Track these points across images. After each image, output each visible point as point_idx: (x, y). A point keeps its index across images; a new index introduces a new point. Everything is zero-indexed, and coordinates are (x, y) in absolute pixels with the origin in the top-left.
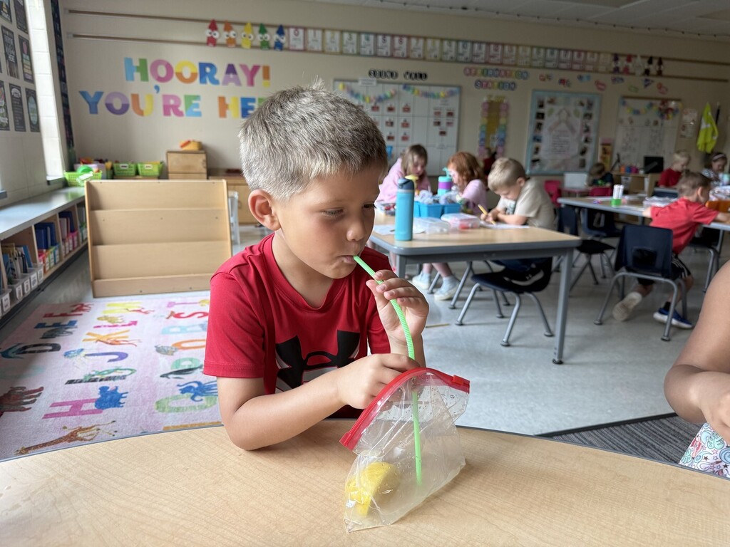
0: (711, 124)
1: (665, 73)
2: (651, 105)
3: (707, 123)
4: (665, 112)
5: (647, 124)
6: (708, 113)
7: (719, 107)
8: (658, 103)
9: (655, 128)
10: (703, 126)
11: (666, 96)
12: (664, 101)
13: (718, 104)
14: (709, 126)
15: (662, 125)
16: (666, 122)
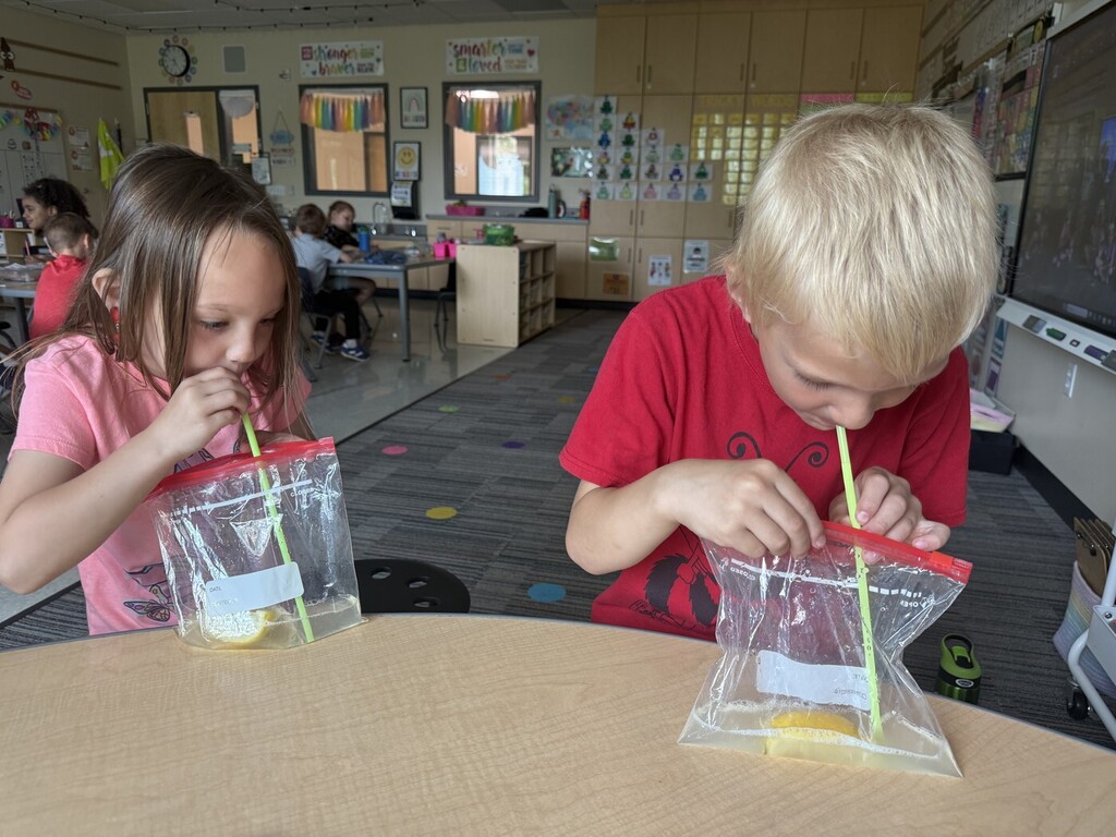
0: (113, 150)
1: (17, 65)
2: (9, 117)
3: (107, 149)
4: (37, 129)
5: (12, 146)
6: (104, 135)
7: (119, 125)
8: (22, 113)
9: (27, 154)
10: (103, 153)
11: (31, 103)
12: (31, 112)
13: (116, 122)
14: (111, 153)
15: (38, 149)
16: (42, 145)
